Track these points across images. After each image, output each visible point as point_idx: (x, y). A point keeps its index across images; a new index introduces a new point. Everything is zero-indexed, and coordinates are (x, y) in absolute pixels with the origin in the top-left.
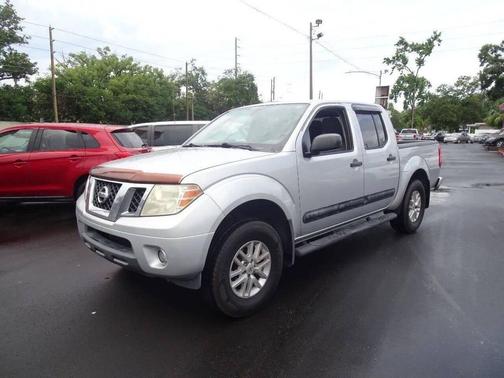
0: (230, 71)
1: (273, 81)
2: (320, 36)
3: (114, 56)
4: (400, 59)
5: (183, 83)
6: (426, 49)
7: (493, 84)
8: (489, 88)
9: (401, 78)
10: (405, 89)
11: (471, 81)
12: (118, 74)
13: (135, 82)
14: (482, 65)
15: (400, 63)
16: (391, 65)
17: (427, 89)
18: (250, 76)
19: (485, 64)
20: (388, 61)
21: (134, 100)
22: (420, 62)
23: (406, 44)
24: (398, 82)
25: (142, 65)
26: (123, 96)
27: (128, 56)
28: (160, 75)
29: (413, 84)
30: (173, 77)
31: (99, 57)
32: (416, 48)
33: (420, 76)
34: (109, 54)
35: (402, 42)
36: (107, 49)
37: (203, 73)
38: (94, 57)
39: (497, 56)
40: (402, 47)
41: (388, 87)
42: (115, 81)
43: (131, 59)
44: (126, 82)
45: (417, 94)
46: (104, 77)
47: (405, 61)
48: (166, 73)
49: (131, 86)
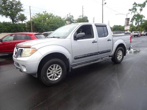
0: (81, 16)
1: (94, 18)
3: (47, 13)
5: (67, 20)
6: (143, 5)
9: (135, 15)
10: (136, 19)
12: (48, 18)
15: (134, 10)
16: (131, 11)
17: (143, 19)
18: (86, 17)
20: (130, 10)
21: (53, 26)
22: (141, 10)
23: (136, 4)
24: (134, 17)
25: (55, 16)
26: (50, 25)
27: (51, 13)
28: (60, 18)
29: (139, 17)
30: (64, 19)
31: (44, 14)
32: (140, 5)
33: (141, 14)
34: (46, 13)
35: (135, 4)
36: (46, 11)
37: (73, 17)
38: (42, 14)
40: (135, 5)
41: (129, 19)
42: (48, 20)
43: (52, 14)
44: (51, 21)
45: (140, 20)
46: (45, 20)
47: (136, 10)
48: (62, 18)
49: (52, 22)
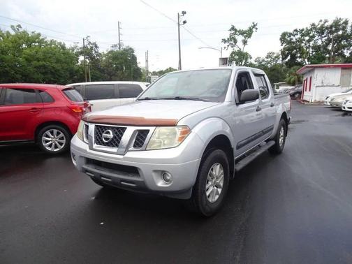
0: (115, 46)
1: (147, 53)
2: (185, 22)
3: (25, 32)
4: (232, 40)
5: (81, 53)
6: (248, 34)
7: (289, 58)
8: (287, 60)
9: (233, 53)
10: (236, 60)
11: (275, 55)
12: (29, 46)
13: (44, 52)
14: (282, 45)
15: (232, 42)
16: (227, 44)
17: (249, 60)
18: (131, 49)
19: (284, 45)
20: (224, 41)
21: (44, 66)
22: (245, 43)
23: (236, 30)
24: (231, 55)
25: (48, 39)
26: (34, 63)
27: (36, 32)
28: (63, 47)
29: (241, 57)
30: (73, 49)
31: (13, 33)
32: (242, 33)
33: (245, 51)
34: (21, 30)
35: (233, 28)
36: (19, 26)
37: (96, 47)
38: (8, 32)
39: (291, 39)
40: (233, 32)
41: (227, 59)
42: (28, 51)
43: (39, 35)
44: (37, 52)
45: (243, 63)
46: (20, 51)
47: (236, 42)
48: (68, 46)
49: (40, 55)
